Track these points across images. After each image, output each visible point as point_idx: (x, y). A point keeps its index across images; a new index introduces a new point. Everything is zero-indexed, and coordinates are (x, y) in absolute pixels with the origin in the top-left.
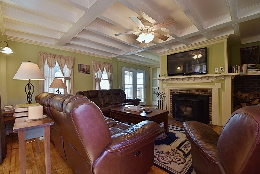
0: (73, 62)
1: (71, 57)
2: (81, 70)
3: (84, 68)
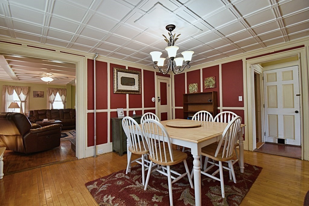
0: (27, 90)
1: (26, 87)
2: (35, 95)
3: (38, 93)
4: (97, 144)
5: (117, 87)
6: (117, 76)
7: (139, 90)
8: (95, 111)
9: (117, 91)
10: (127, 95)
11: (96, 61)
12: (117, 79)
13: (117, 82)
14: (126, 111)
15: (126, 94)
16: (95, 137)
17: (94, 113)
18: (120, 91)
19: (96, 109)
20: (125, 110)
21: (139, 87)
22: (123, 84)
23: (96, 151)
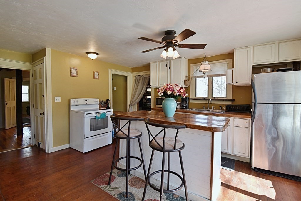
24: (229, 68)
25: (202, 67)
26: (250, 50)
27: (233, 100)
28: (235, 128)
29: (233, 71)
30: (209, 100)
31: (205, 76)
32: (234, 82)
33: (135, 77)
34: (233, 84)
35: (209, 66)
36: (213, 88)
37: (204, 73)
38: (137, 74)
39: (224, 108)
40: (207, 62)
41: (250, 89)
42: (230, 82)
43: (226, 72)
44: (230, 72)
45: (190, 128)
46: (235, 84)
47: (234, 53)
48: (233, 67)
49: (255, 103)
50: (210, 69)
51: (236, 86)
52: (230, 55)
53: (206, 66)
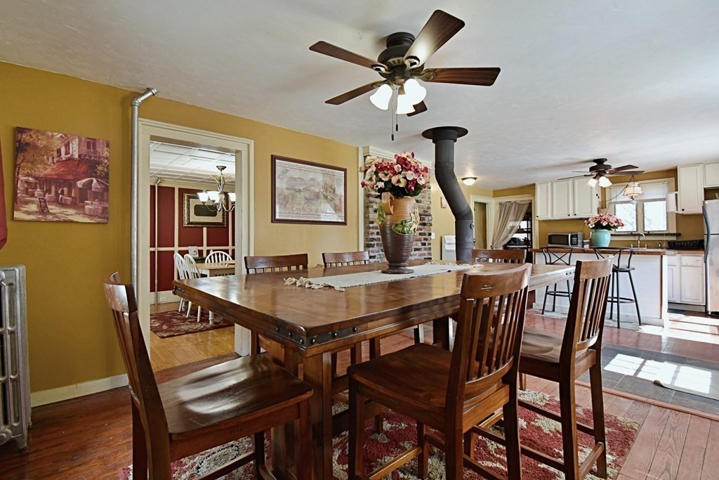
4: (159, 290)
5: (189, 219)
6: (189, 205)
7: (223, 221)
8: (156, 249)
9: (188, 224)
10: (205, 229)
11: (159, 187)
12: (189, 208)
13: (189, 212)
14: (202, 251)
15: (202, 227)
16: (156, 281)
17: (154, 252)
18: (192, 223)
19: (158, 246)
20: (200, 248)
21: (223, 218)
22: (197, 213)
23: (157, 298)
24: (670, 191)
25: (629, 190)
26: (700, 168)
27: (678, 235)
28: (683, 268)
29: (676, 195)
30: (639, 235)
31: (635, 202)
32: (679, 209)
33: (501, 204)
34: (677, 212)
35: (640, 188)
36: (645, 219)
37: (632, 198)
38: (504, 200)
39: (665, 245)
40: (636, 184)
41: (701, 218)
42: (673, 209)
43: (667, 196)
44: (672, 196)
45: (638, 254)
46: (680, 212)
47: (676, 170)
48: (677, 190)
49: (708, 235)
50: (641, 193)
51: (682, 215)
52: (672, 173)
53: (635, 188)
